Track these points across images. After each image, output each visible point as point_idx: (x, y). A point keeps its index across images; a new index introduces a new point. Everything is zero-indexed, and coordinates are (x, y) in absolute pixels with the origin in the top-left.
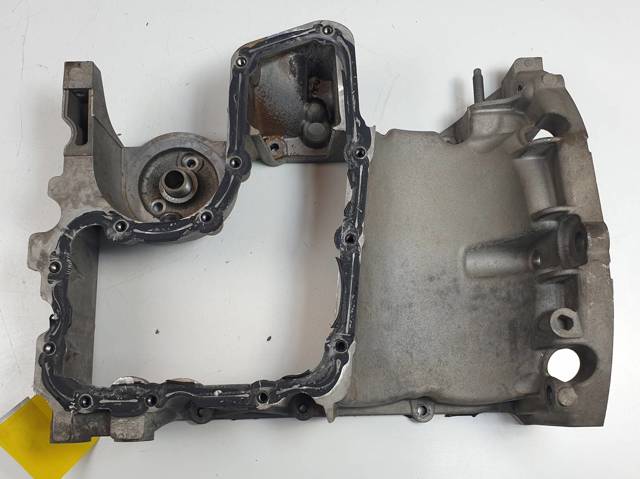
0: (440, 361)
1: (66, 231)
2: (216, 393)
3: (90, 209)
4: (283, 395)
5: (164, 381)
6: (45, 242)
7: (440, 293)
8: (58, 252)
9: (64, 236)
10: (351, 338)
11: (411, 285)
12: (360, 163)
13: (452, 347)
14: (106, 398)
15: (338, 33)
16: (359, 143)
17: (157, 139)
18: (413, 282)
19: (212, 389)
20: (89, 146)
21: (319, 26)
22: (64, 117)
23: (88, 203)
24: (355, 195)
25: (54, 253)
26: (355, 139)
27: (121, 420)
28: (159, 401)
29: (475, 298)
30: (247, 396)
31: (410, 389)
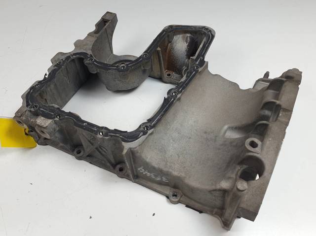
0: (191, 165)
1: (71, 55)
2: (85, 124)
3: (85, 51)
4: (110, 135)
5: (68, 112)
6: (62, 56)
7: (207, 139)
8: (64, 59)
9: (70, 56)
10: (152, 127)
11: (195, 131)
12: (194, 70)
13: (200, 162)
14: (43, 108)
15: (210, 31)
16: (198, 65)
17: (126, 55)
18: (196, 130)
19: (84, 122)
20: (97, 35)
21: (204, 27)
22: (96, 25)
23: (85, 50)
24: (186, 80)
25: (62, 60)
26: (197, 63)
27: (42, 118)
28: (61, 118)
29: (222, 145)
30: (96, 130)
31: (170, 170)
